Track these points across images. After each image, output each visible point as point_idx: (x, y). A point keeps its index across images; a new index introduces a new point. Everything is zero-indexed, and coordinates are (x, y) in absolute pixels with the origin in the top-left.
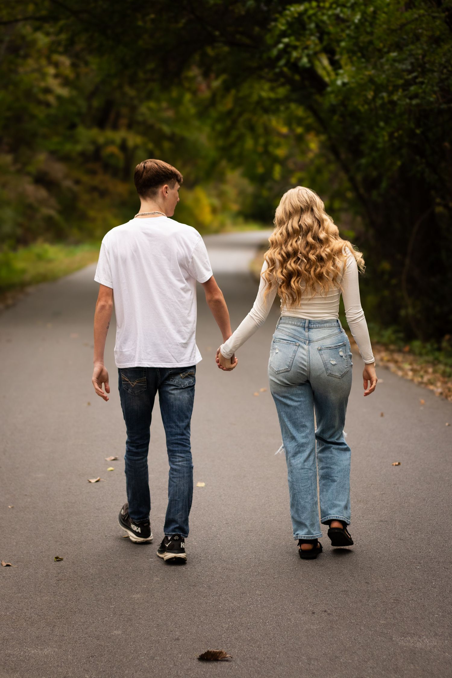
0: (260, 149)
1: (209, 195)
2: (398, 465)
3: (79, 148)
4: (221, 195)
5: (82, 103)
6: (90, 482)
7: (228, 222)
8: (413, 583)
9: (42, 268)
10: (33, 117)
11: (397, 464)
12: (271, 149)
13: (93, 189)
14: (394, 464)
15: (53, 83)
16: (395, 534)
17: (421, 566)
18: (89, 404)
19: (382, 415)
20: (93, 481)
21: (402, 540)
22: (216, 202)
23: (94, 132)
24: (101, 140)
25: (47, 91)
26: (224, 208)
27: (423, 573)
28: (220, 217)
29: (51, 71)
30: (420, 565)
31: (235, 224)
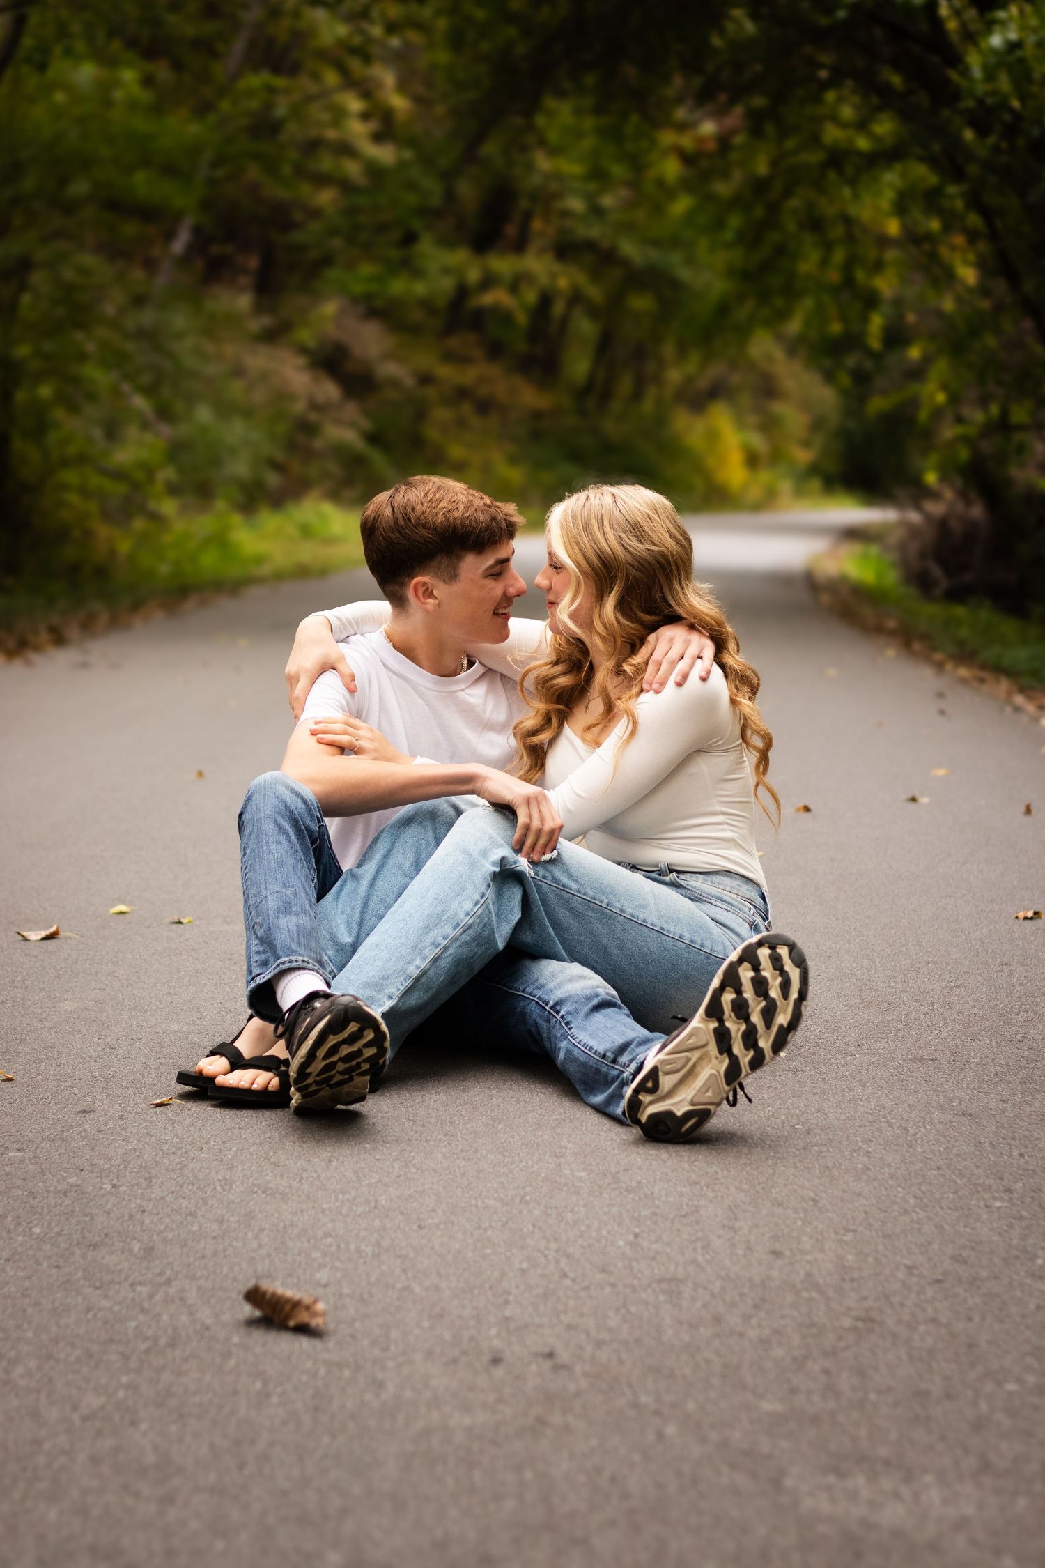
0: (834, 276)
1: (741, 425)
2: (1031, 918)
3: (420, 289)
4: (769, 425)
5: (433, 188)
6: (25, 939)
7: (785, 486)
8: (956, 1259)
9: (307, 553)
10: (315, 213)
11: (1030, 914)
12: (860, 275)
13: (462, 394)
14: (1021, 915)
15: (358, 130)
16: (951, 1099)
17: (1008, 1201)
18: (200, 774)
19: (1028, 811)
20: (35, 936)
21: (971, 1115)
22: (758, 441)
23: (459, 256)
24: (473, 275)
25: (346, 149)
26: (777, 457)
27: (1011, 1226)
28: (765, 476)
29: (354, 104)
30: (1006, 1198)
31: (800, 492)
